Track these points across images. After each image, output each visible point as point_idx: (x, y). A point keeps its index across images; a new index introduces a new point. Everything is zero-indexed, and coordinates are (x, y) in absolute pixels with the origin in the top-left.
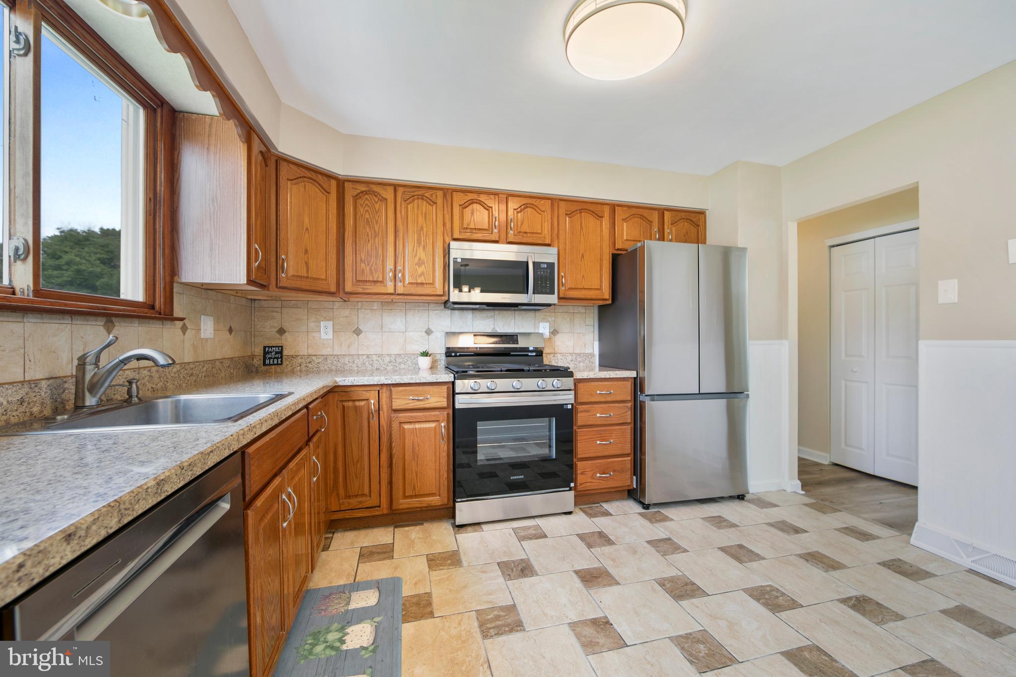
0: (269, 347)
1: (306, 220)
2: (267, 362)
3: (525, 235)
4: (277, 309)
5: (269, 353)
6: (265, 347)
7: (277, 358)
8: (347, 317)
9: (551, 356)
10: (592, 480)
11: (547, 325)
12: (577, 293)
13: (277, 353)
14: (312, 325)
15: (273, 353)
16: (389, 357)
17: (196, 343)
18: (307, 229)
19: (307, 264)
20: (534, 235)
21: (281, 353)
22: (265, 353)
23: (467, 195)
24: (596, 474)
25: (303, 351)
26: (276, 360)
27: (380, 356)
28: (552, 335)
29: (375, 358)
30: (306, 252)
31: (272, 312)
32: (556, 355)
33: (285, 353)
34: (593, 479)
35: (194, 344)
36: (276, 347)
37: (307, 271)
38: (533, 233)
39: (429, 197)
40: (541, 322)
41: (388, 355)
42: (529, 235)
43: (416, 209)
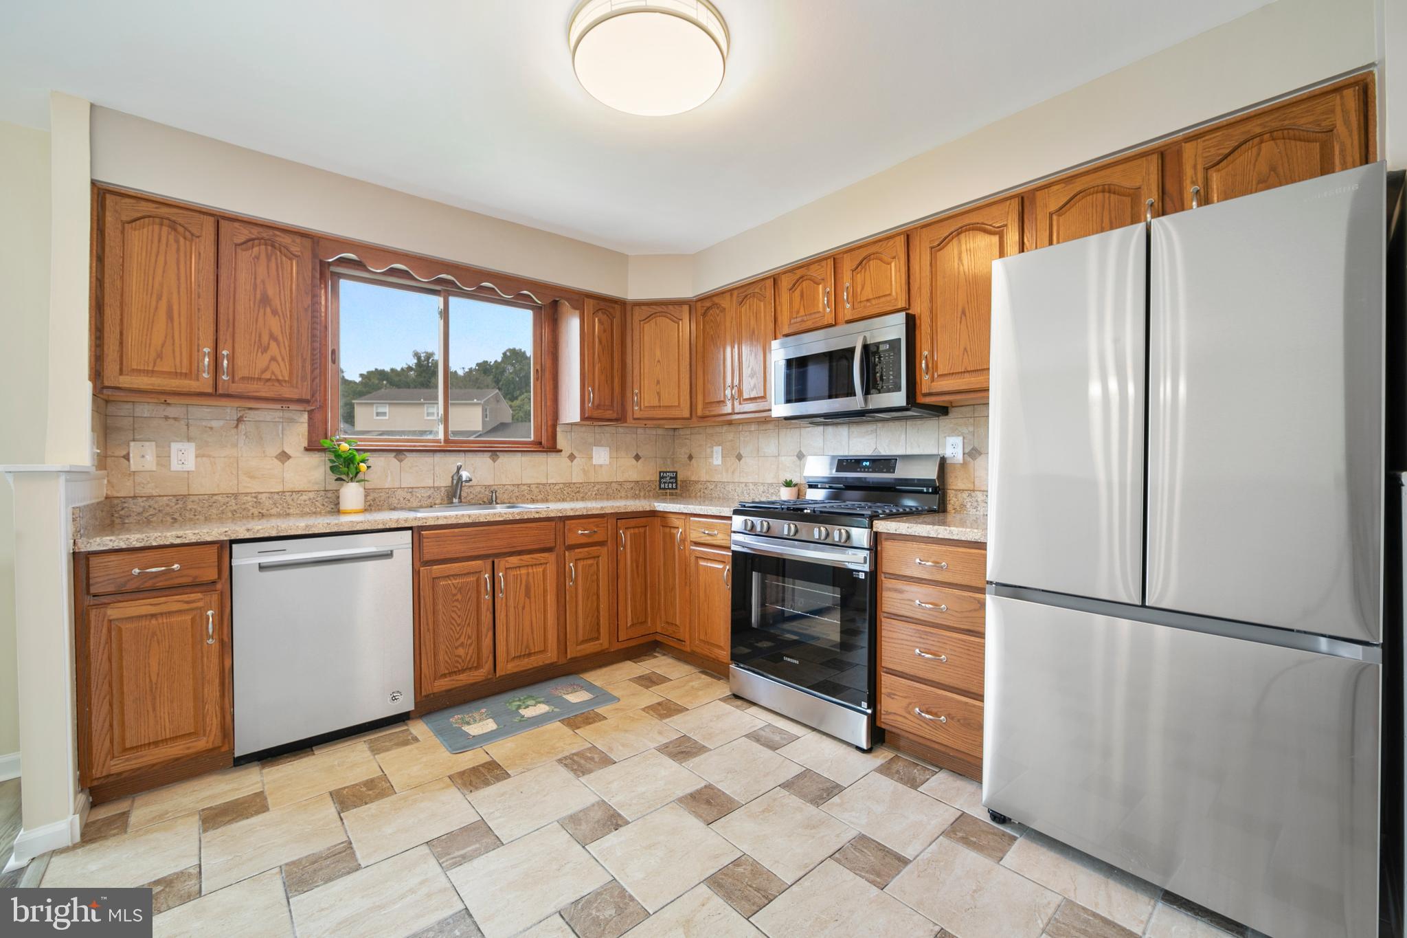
0: (664, 472)
1: (658, 353)
2: (662, 486)
3: (869, 304)
4: (687, 437)
5: (663, 477)
6: (660, 472)
7: (672, 483)
8: (732, 441)
9: (965, 495)
10: (907, 716)
11: (958, 441)
12: (952, 382)
13: (671, 478)
14: (709, 450)
15: (668, 478)
16: (762, 487)
17: (586, 468)
18: (659, 361)
19: (658, 394)
20: (883, 299)
21: (676, 478)
22: (661, 478)
23: (796, 274)
24: (915, 707)
25: (704, 478)
26: (670, 486)
27: (755, 484)
28: (969, 459)
29: (751, 486)
30: (658, 382)
31: (686, 439)
32: (973, 494)
33: (679, 478)
34: (909, 713)
35: (584, 469)
36: (670, 472)
37: (659, 400)
38: (879, 297)
39: (759, 291)
40: (949, 436)
41: (762, 484)
42: (874, 302)
43: (748, 310)
